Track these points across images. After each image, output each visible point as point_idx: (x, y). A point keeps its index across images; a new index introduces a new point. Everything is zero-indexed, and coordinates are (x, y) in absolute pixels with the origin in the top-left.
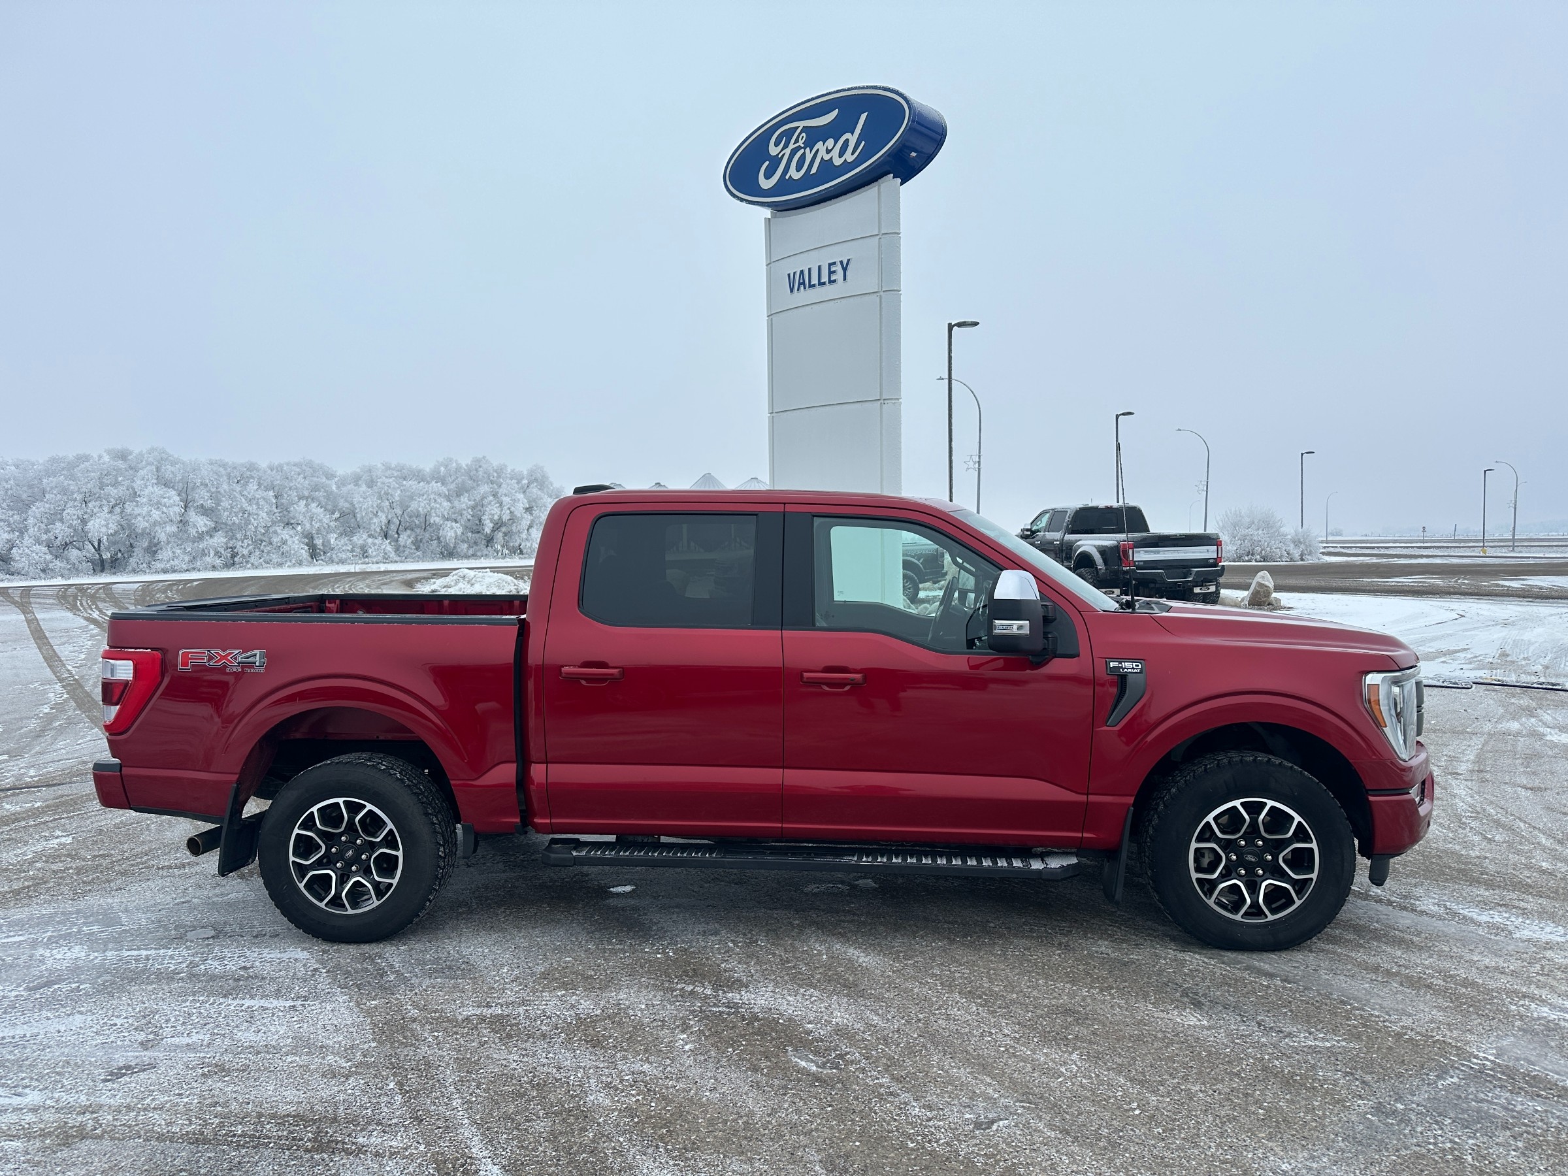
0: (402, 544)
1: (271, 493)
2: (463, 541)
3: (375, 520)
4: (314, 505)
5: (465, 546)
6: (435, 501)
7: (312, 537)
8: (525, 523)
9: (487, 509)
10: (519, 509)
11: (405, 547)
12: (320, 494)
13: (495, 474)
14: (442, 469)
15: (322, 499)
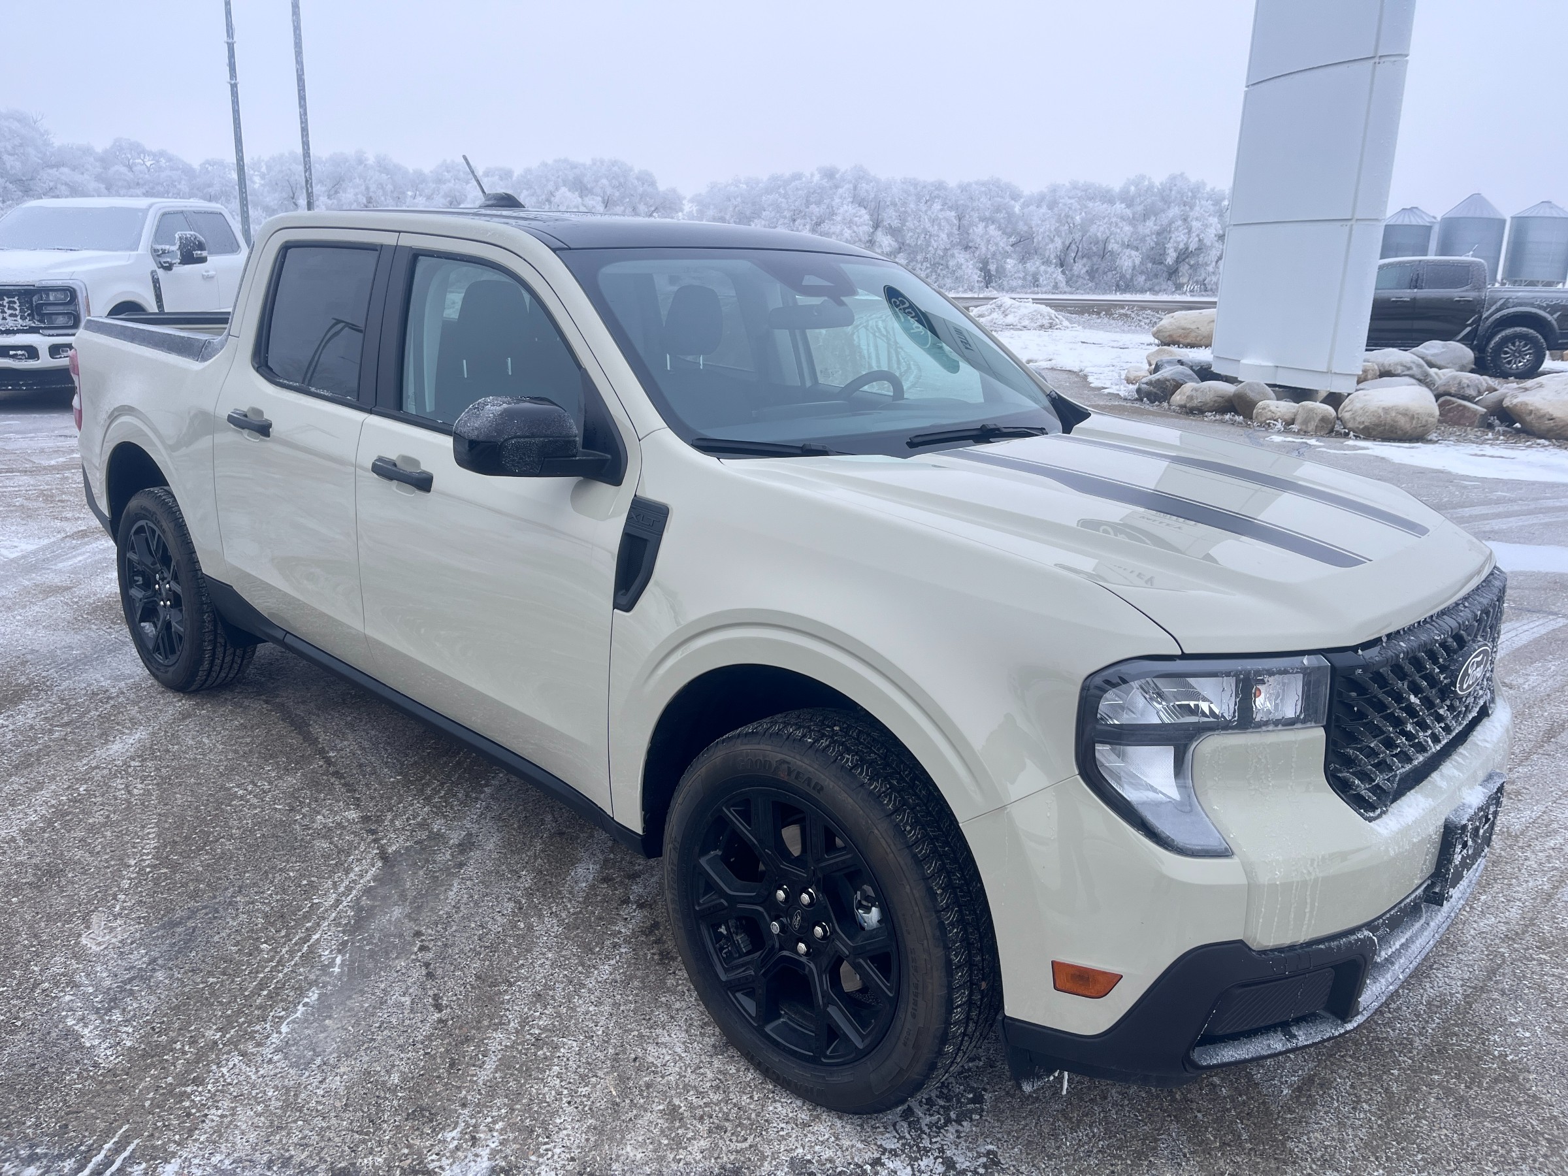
0: (1076, 273)
1: (953, 214)
2: (1142, 273)
3: (1051, 246)
4: (992, 227)
5: (1142, 279)
6: (1117, 224)
7: (988, 262)
8: (1214, 254)
9: (1173, 236)
10: (1210, 236)
11: (1078, 276)
12: (1000, 216)
13: (1190, 194)
14: (1133, 188)
15: (1002, 221)
